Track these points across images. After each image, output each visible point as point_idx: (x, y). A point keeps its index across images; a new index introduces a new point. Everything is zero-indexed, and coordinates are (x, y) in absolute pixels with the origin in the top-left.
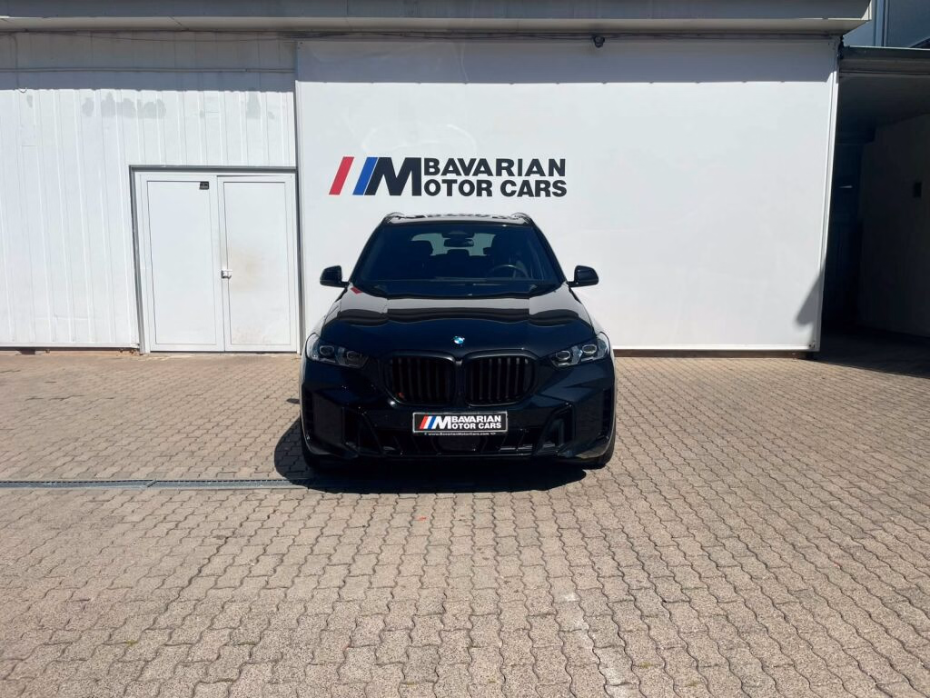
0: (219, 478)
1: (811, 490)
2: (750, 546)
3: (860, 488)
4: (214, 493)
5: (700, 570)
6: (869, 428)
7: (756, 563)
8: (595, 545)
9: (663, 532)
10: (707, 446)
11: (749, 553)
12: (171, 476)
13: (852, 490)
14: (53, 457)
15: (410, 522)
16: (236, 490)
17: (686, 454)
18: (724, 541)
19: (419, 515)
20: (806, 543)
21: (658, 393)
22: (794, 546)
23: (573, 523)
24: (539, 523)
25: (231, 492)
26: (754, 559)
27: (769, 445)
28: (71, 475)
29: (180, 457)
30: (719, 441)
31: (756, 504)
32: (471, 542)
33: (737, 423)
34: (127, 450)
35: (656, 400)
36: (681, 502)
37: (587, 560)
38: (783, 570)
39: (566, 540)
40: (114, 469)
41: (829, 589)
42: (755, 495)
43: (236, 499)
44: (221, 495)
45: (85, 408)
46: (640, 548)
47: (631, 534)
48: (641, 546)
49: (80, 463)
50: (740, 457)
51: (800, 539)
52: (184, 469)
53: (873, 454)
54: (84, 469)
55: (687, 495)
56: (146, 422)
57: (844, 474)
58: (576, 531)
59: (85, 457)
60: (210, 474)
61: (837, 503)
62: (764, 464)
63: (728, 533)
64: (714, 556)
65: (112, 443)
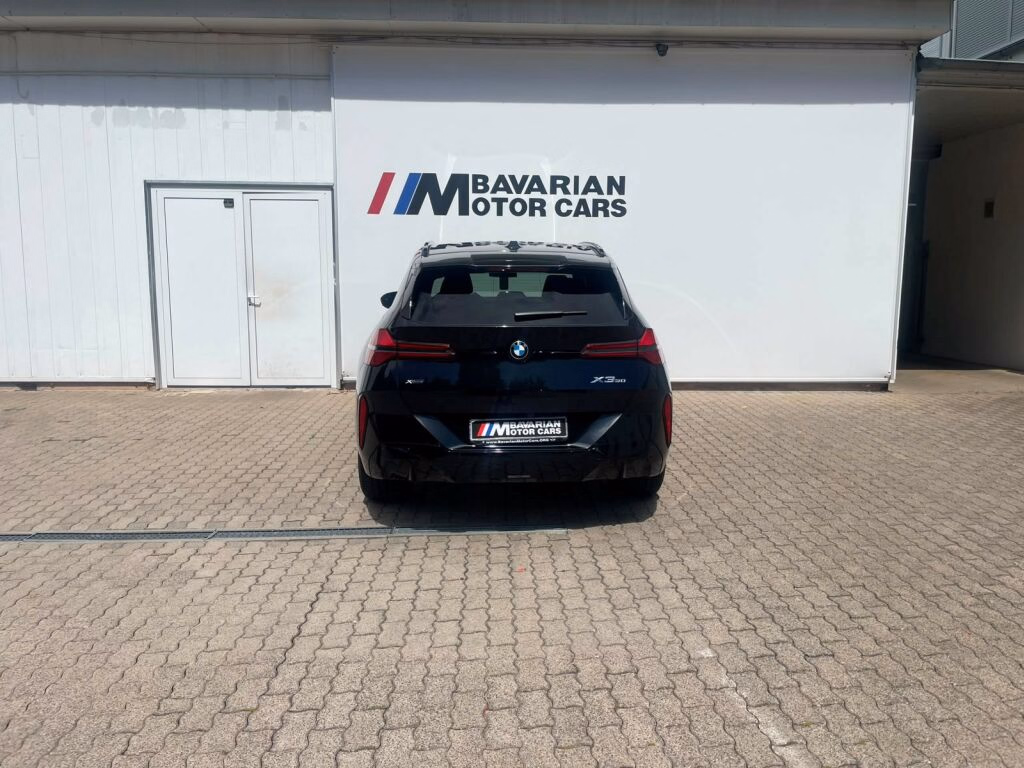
0: (285, 528)
1: (926, 534)
2: (878, 595)
3: (974, 531)
4: (284, 544)
5: (835, 622)
6: (966, 466)
7: (890, 613)
8: (716, 596)
9: (783, 581)
10: (803, 486)
11: (879, 603)
12: (232, 526)
13: (968, 533)
14: (94, 505)
15: (510, 574)
16: (308, 540)
17: (783, 496)
18: (849, 590)
19: (517, 566)
20: (935, 591)
21: (735, 430)
22: (923, 594)
23: (685, 573)
24: (649, 573)
25: (304, 543)
26: (886, 609)
27: (867, 486)
28: (120, 526)
29: (236, 504)
30: (813, 482)
31: (871, 550)
32: (582, 595)
33: (828, 463)
34: (174, 498)
35: (734, 436)
36: (792, 548)
37: (712, 613)
38: (920, 620)
39: (683, 592)
40: (167, 519)
41: (972, 639)
42: (867, 540)
43: (312, 551)
44: (296, 547)
45: (112, 451)
46: (764, 600)
47: (751, 585)
48: (764, 597)
49: (127, 513)
50: (842, 500)
51: (927, 586)
52: (245, 518)
53: (978, 495)
54: (133, 519)
55: (797, 541)
56: (185, 466)
57: (955, 516)
58: (691, 581)
59: (129, 506)
60: (275, 523)
61: (956, 547)
62: (867, 507)
63: (851, 581)
64: (844, 606)
65: (155, 490)
